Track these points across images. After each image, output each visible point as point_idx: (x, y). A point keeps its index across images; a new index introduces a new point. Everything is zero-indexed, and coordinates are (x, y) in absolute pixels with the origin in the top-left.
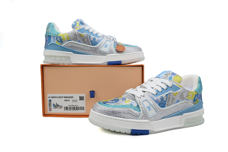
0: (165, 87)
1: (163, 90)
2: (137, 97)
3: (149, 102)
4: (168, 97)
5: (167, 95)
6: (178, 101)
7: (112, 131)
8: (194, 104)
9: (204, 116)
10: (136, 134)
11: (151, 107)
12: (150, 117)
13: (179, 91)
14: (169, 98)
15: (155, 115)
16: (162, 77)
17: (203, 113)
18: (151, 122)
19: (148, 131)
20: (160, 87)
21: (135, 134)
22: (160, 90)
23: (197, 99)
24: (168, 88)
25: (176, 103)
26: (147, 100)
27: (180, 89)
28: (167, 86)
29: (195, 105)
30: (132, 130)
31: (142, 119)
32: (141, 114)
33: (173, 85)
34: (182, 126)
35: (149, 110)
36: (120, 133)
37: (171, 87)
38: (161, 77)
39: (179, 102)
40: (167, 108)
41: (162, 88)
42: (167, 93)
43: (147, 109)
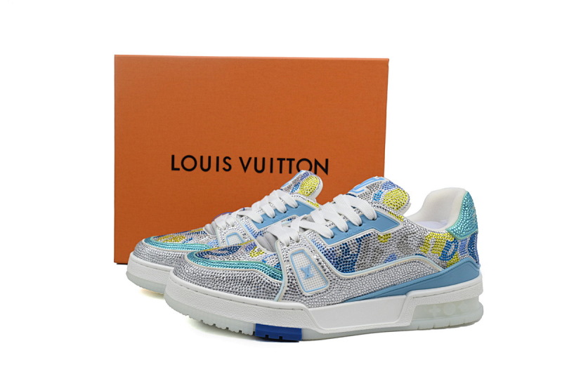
0: (356, 219)
1: (351, 226)
2: (279, 242)
3: (308, 257)
4: (362, 247)
5: (359, 240)
6: (393, 258)
7: (208, 325)
8: (444, 267)
9: (482, 299)
10: (267, 336)
11: (313, 270)
12: (308, 294)
13: (395, 229)
14: (367, 248)
15: (321, 291)
16: (359, 194)
17: (480, 291)
18: (310, 309)
19: (299, 330)
20: (345, 217)
21: (264, 336)
22: (342, 225)
23: (454, 253)
24: (365, 220)
25: (388, 263)
26: (302, 252)
27: (397, 224)
28: (363, 216)
29: (447, 270)
30: (258, 325)
31: (284, 298)
32: (282, 286)
33: (378, 215)
34: (407, 324)
35: (308, 276)
36: (227, 331)
37: (373, 220)
38: (356, 192)
39: (395, 259)
40: (357, 274)
41: (349, 222)
42: (359, 236)
43: (301, 275)
